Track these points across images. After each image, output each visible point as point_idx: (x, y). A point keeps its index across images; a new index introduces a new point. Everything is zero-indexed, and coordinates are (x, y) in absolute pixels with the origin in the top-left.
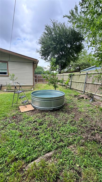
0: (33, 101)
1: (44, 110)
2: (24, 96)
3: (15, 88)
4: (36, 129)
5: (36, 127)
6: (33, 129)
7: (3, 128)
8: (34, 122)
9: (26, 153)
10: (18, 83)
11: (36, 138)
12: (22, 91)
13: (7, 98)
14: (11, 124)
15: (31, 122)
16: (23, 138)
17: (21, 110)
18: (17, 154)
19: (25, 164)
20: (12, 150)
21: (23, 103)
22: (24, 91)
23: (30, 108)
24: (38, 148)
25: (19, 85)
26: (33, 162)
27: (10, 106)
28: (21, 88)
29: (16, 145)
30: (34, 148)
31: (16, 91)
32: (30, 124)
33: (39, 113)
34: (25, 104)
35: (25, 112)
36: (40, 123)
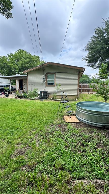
0: (78, 112)
1: (90, 124)
2: (69, 106)
3: (62, 97)
4: (82, 145)
5: (81, 142)
6: (78, 143)
7: (51, 133)
8: (79, 136)
9: (72, 167)
10: (64, 93)
11: (82, 155)
12: (67, 101)
13: (54, 106)
14: (57, 132)
15: (76, 135)
16: (69, 149)
17: (65, 120)
18: (64, 163)
19: (71, 178)
20: (59, 157)
21: (68, 113)
22: (70, 101)
23: (74, 119)
24: (86, 168)
25: (65, 95)
26: (80, 181)
27: (56, 114)
28: (66, 98)
29: (62, 154)
30: (81, 166)
31: (62, 101)
32: (75, 136)
33: (85, 127)
34: (70, 114)
35: (69, 123)
36: (86, 139)
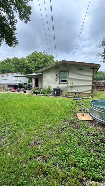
0: (92, 110)
2: (83, 103)
3: (75, 95)
4: (97, 145)
5: (96, 142)
6: (93, 142)
7: (64, 129)
8: (94, 135)
9: (86, 165)
10: (78, 90)
11: (97, 155)
12: (81, 99)
13: (66, 103)
14: (69, 128)
15: (90, 134)
16: (82, 147)
17: (78, 117)
18: (76, 160)
19: (84, 177)
20: (71, 153)
21: (81, 111)
22: (83, 98)
23: (87, 117)
24: (101, 170)
25: (78, 92)
26: (94, 182)
27: (68, 111)
28: (80, 95)
29: (75, 150)
30: (96, 166)
31: (76, 98)
32: (88, 135)
33: (100, 126)
34: (83, 112)
35: (83, 120)
36: (101, 139)
